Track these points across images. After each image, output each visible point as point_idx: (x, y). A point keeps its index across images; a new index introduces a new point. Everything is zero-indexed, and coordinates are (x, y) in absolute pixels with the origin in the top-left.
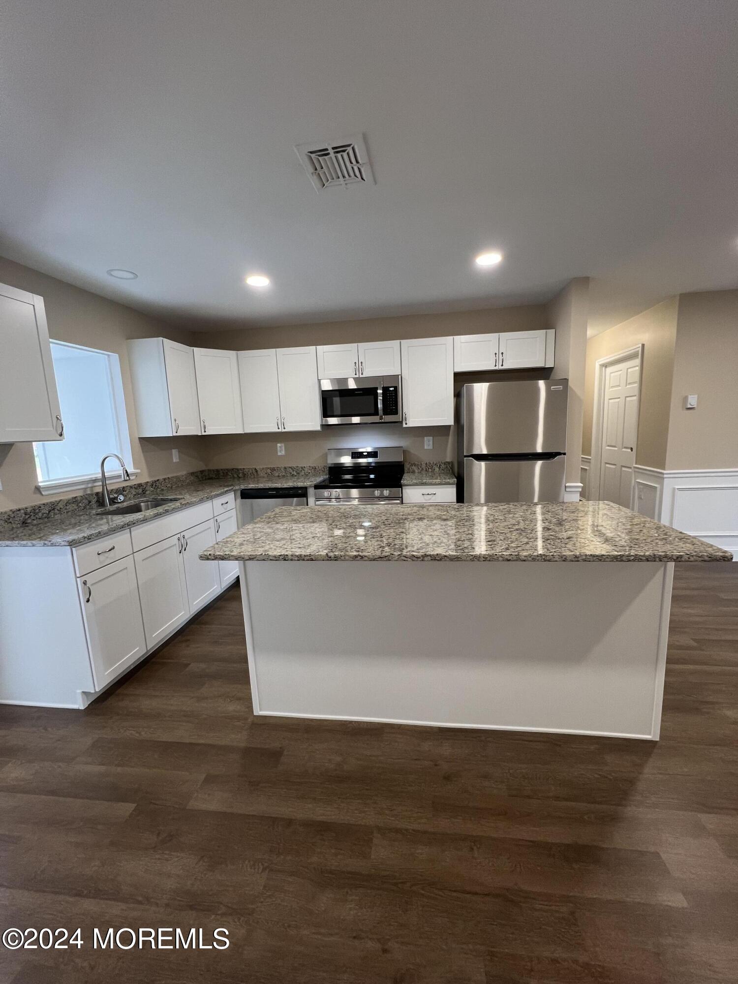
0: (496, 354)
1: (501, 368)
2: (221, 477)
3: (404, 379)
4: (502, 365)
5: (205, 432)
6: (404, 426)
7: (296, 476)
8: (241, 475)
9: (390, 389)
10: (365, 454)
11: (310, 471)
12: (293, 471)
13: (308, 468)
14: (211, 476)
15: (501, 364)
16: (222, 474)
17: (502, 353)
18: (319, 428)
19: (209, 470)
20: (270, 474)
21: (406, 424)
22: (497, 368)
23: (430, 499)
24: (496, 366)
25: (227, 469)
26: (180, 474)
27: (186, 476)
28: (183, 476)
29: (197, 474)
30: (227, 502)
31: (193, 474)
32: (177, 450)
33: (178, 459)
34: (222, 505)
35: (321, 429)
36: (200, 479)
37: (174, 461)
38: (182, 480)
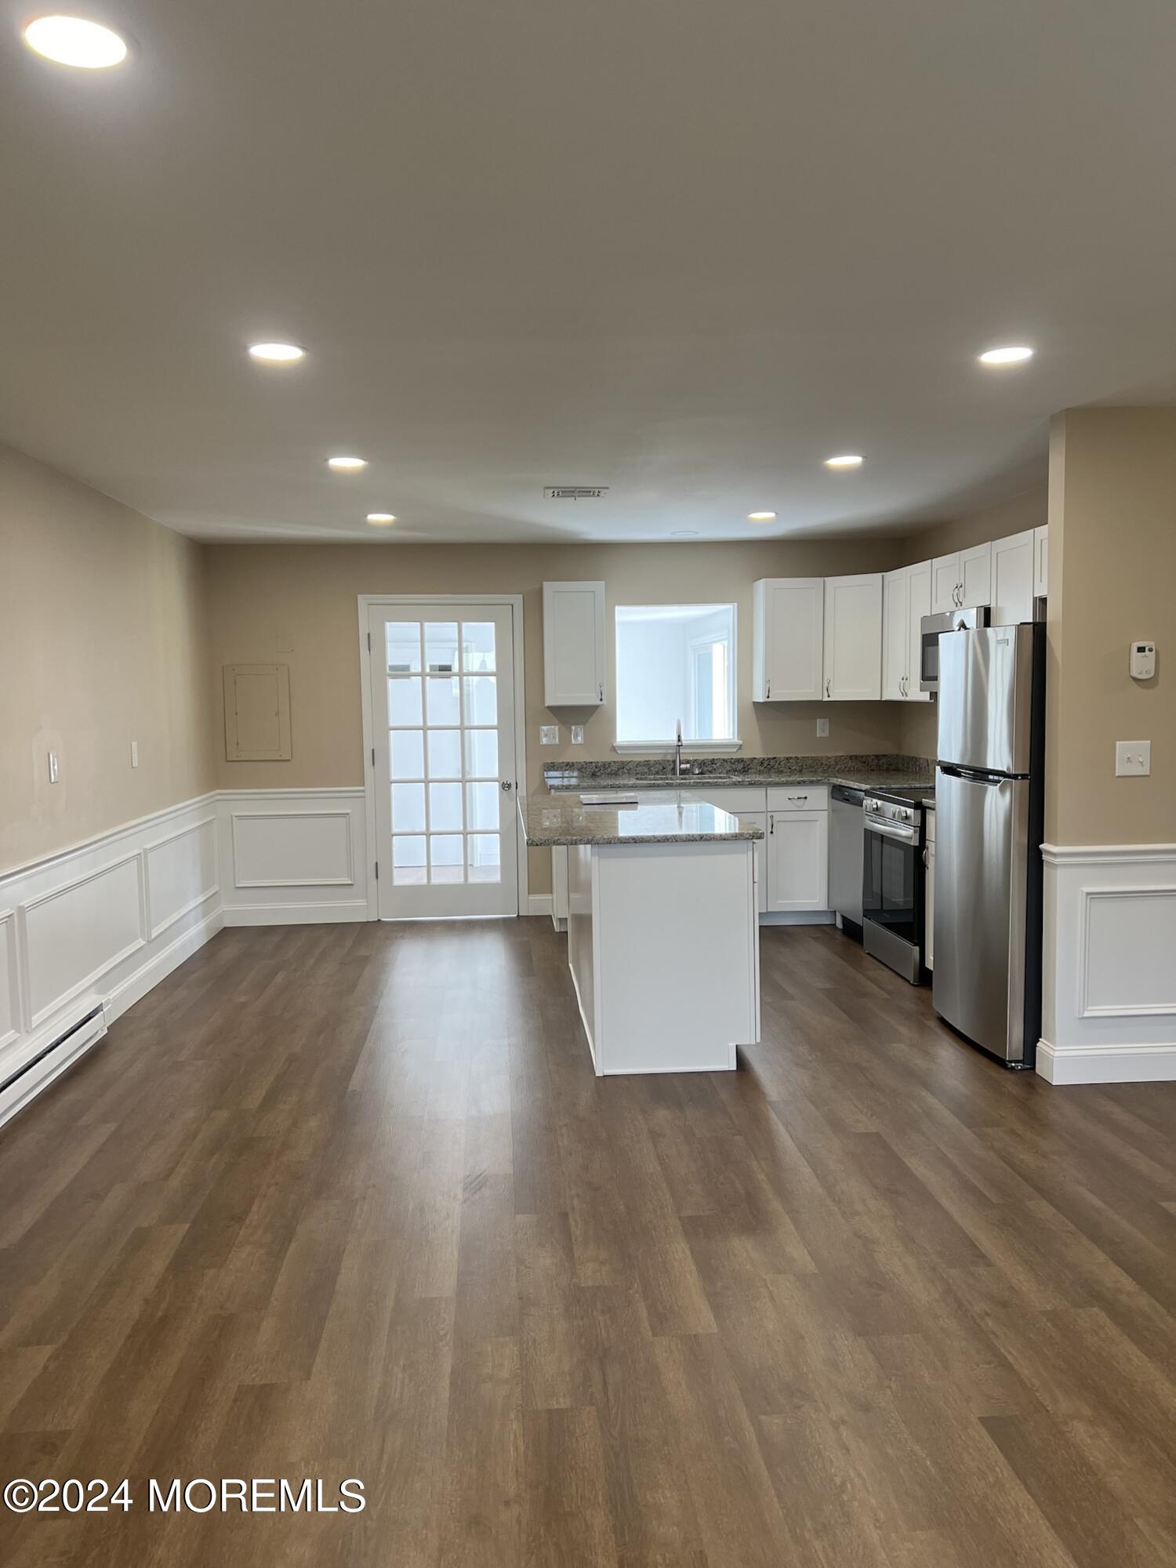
5: (829, 696)
18: (925, 698)
26: (824, 755)
27: (838, 760)
28: (830, 758)
29: (864, 759)
30: (806, 798)
31: (856, 757)
32: (828, 720)
33: (827, 734)
34: (790, 799)
35: (931, 699)
36: (872, 767)
37: (818, 736)
38: (824, 763)
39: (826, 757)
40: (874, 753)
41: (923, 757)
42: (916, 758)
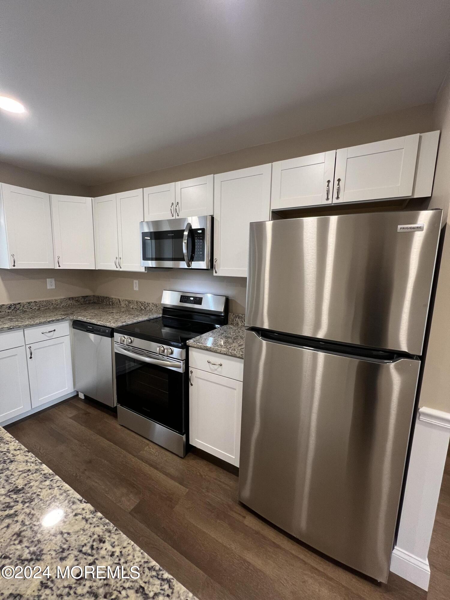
0: (329, 181)
1: (335, 201)
2: (100, 303)
3: (216, 219)
4: (338, 198)
5: (59, 266)
6: (215, 274)
7: (143, 310)
8: (111, 303)
9: (198, 231)
10: (192, 299)
11: (153, 308)
12: (142, 305)
13: (152, 304)
14: (95, 301)
15: (335, 195)
16: (101, 301)
17: (339, 180)
18: (143, 270)
19: (94, 296)
20: (128, 305)
21: (216, 272)
22: (329, 202)
23: (216, 370)
24: (328, 199)
25: (103, 297)
26: (53, 298)
27: (62, 301)
28: (57, 300)
29: (77, 299)
30: (55, 330)
31: (72, 298)
32: (54, 279)
33: (54, 287)
34: (43, 333)
35: (145, 271)
36: (81, 303)
37: (48, 288)
38: (54, 303)
39: (55, 300)
40: (81, 295)
41: (113, 297)
42: (109, 298)
